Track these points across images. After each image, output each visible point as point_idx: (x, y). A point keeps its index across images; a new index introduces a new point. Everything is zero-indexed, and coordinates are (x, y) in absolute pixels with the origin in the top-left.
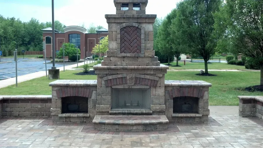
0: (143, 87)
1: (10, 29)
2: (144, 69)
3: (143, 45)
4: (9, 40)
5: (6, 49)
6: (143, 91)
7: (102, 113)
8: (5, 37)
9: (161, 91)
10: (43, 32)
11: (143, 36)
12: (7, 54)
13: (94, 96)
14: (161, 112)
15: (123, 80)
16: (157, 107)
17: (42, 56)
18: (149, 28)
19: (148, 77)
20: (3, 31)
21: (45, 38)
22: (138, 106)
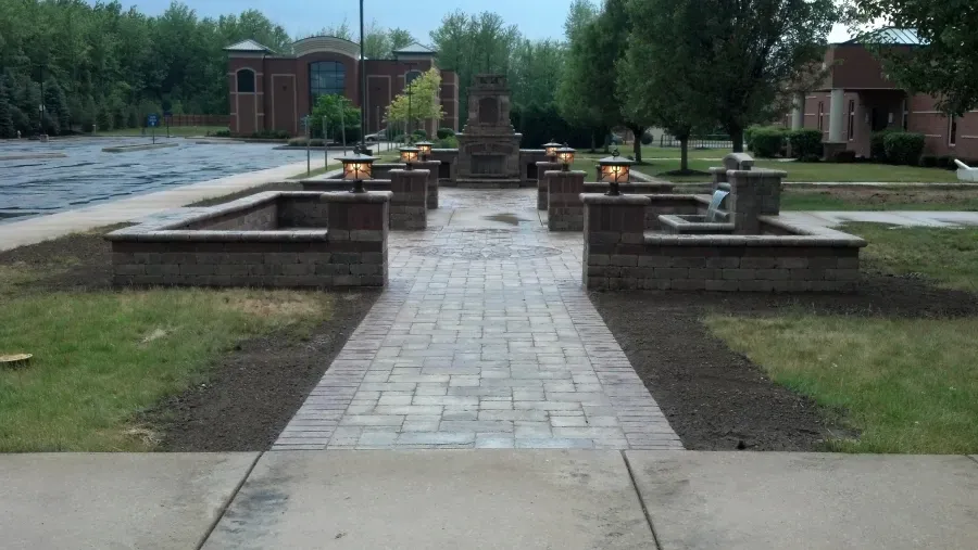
0: (501, 154)
1: (110, 43)
2: (501, 137)
3: (500, 115)
4: (106, 79)
5: (107, 108)
6: (501, 158)
7: (462, 177)
8: (94, 70)
9: (515, 157)
10: (231, 56)
11: (499, 108)
12: (112, 124)
13: (455, 162)
14: (514, 176)
15: (482, 147)
16: (513, 172)
17: (224, 129)
18: (505, 99)
19: (503, 144)
20: (90, 48)
21: (235, 74)
22: (496, 173)
